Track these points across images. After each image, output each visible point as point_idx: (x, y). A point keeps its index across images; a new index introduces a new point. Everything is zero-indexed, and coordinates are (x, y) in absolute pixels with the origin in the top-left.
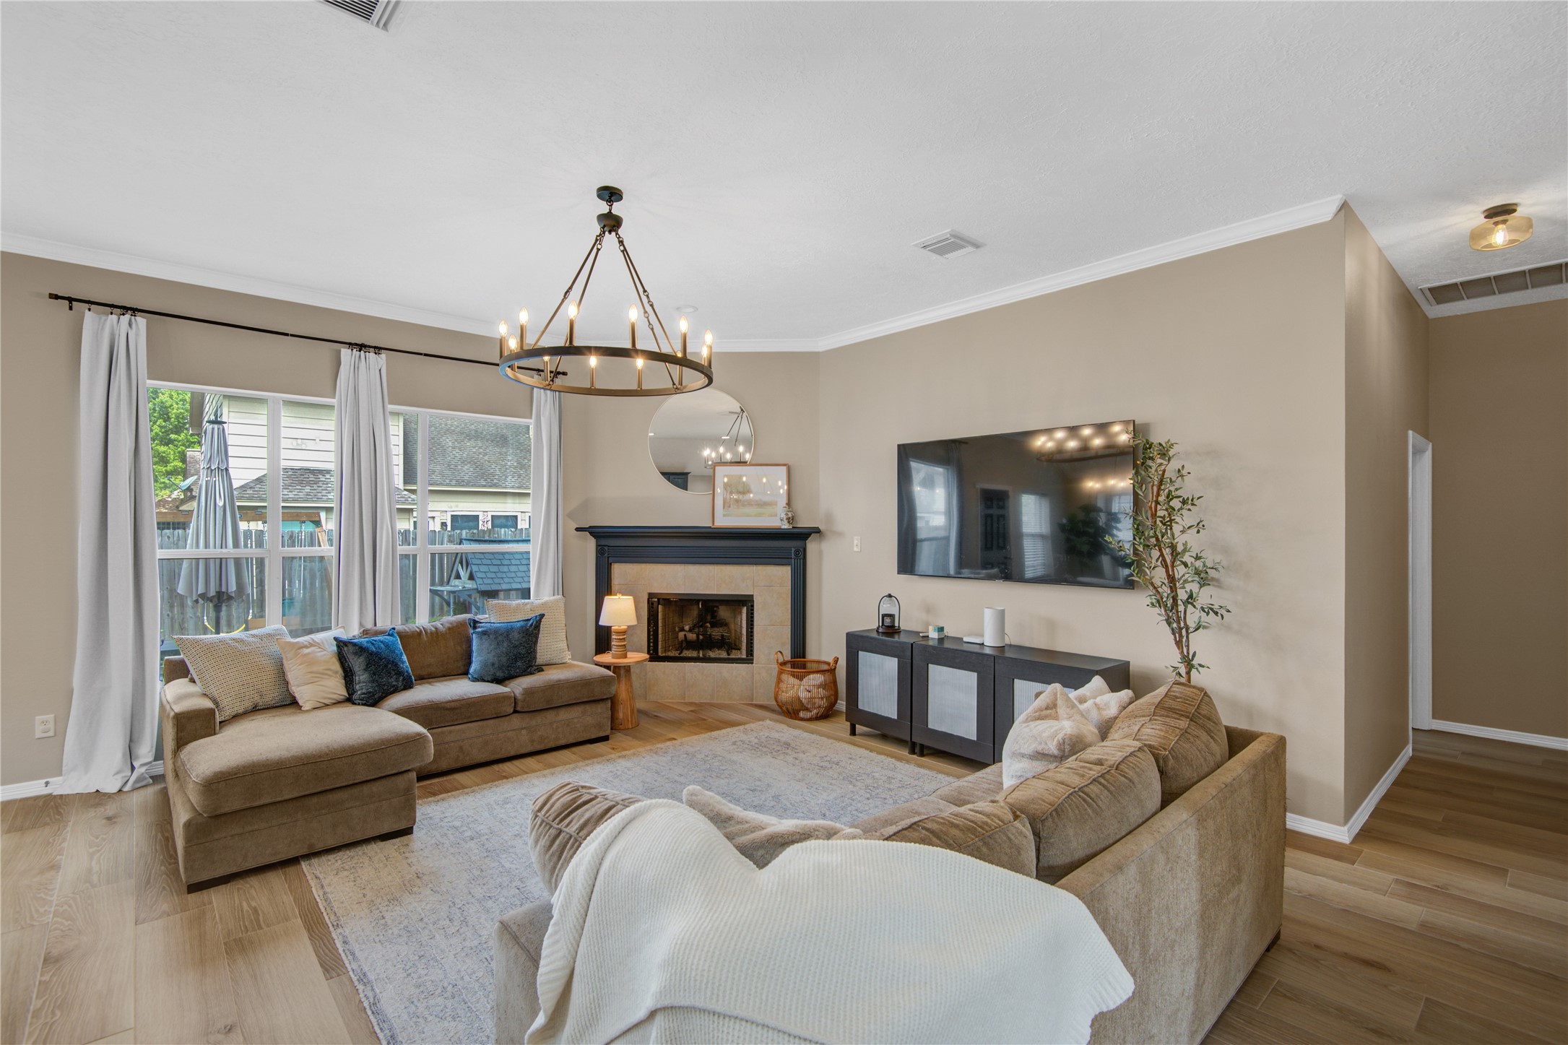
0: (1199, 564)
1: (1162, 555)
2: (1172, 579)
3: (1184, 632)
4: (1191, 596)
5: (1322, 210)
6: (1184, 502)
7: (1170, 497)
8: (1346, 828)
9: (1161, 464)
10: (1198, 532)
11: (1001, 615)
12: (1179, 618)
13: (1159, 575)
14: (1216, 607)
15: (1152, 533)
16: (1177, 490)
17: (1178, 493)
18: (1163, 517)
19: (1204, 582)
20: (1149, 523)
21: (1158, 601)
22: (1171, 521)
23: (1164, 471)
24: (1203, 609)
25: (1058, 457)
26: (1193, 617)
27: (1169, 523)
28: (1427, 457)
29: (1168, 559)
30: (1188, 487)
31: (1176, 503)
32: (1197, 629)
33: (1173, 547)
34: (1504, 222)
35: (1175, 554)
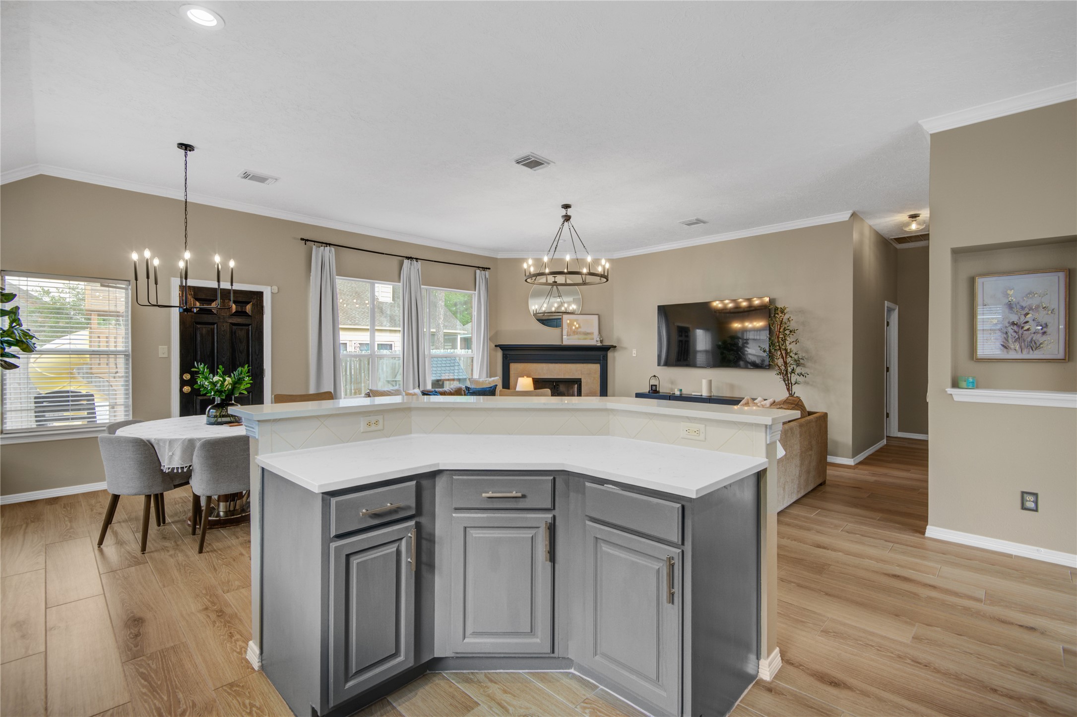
0: (796, 357)
1: (781, 353)
2: (785, 363)
3: (790, 385)
4: (793, 370)
5: (845, 216)
6: (791, 332)
7: (785, 329)
8: (853, 460)
9: (781, 316)
10: (796, 344)
11: (710, 382)
12: (788, 379)
13: (780, 362)
14: (803, 373)
15: (777, 344)
16: (788, 326)
17: (788, 328)
18: (782, 338)
19: (798, 365)
20: (776, 341)
21: (780, 373)
22: (785, 339)
23: (783, 319)
24: (798, 374)
25: (724, 311)
26: (794, 378)
27: (784, 340)
28: (897, 311)
29: (784, 355)
30: (793, 325)
31: (787, 332)
32: (795, 384)
33: (786, 350)
34: (915, 220)
35: (787, 353)
